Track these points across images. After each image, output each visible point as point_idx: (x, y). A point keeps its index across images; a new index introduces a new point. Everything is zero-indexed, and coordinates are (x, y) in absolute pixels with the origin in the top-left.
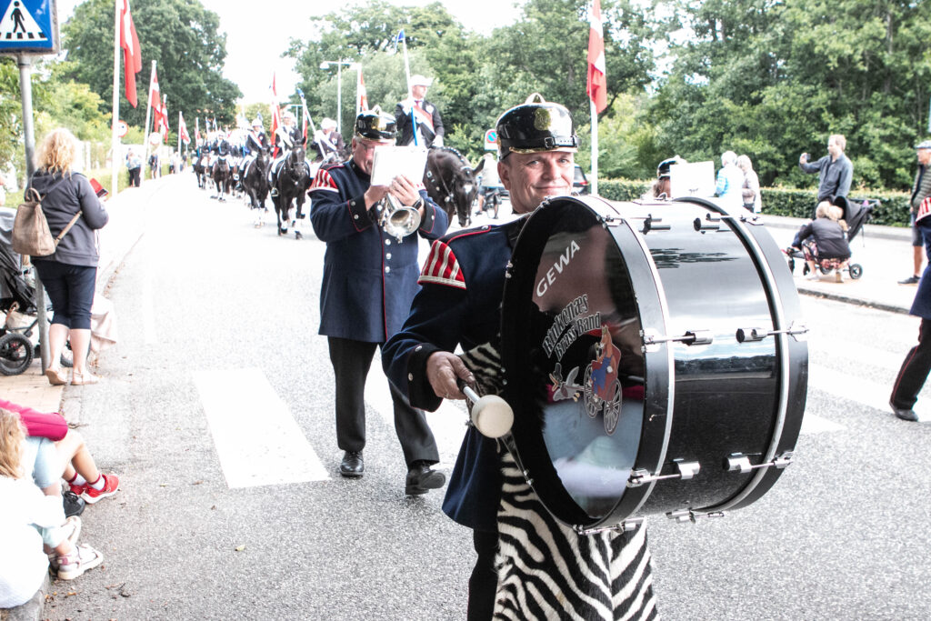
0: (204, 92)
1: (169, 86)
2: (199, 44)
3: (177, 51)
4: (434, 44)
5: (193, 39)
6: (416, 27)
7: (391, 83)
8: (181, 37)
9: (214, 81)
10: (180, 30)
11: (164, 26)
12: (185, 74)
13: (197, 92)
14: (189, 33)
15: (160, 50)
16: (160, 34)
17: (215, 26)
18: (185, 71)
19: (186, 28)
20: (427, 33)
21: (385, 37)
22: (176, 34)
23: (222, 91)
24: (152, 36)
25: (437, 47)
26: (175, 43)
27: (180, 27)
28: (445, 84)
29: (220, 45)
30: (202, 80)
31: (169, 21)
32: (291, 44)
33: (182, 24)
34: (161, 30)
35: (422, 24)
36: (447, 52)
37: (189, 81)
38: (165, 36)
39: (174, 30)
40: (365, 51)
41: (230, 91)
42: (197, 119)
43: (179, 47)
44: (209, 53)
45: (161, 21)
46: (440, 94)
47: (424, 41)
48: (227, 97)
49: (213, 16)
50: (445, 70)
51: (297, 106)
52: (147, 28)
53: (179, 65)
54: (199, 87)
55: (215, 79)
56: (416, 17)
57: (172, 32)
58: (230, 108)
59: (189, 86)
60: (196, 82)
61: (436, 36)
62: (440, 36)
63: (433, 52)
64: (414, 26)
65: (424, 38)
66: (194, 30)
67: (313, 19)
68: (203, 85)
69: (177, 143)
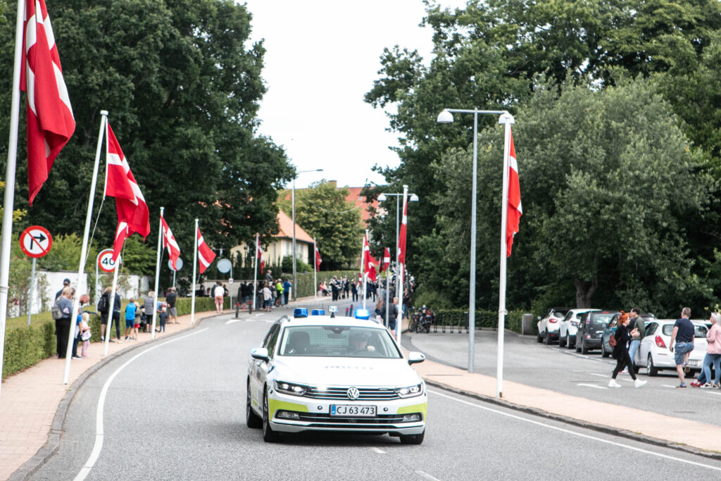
0: (214, 165)
1: (146, 154)
2: (207, 70)
3: (165, 84)
4: (686, 65)
5: (196, 60)
6: (650, 33)
7: (585, 150)
8: (174, 57)
9: (236, 144)
10: (172, 45)
11: (142, 36)
12: (180, 129)
13: (201, 165)
14: (190, 51)
15: (132, 85)
16: (132, 52)
17: (242, 32)
18: (178, 124)
19: (186, 40)
20: (673, 44)
21: (585, 55)
22: (164, 52)
23: (251, 165)
24: (116, 56)
25: (689, 72)
26: (160, 71)
27: (172, 36)
28: (705, 149)
29: (248, 72)
30: (211, 142)
31: (152, 28)
32: (390, 71)
33: (177, 33)
34: (133, 45)
35: (663, 27)
36: (712, 82)
37: (187, 144)
38: (143, 57)
39: (161, 45)
40: (541, 84)
41: (265, 165)
42: (197, 220)
43: (167, 78)
44: (225, 89)
45: (136, 26)
46: (697, 170)
47: (666, 60)
48: (261, 177)
49: (234, 15)
50: (707, 120)
51: (398, 194)
52: (108, 40)
53: (167, 112)
54: (206, 154)
55: (238, 140)
56: (650, 10)
57: (157, 48)
58: (264, 198)
59: (185, 153)
60: (201, 146)
61: (691, 50)
62: (699, 48)
63: (682, 83)
64: (645, 30)
65: (666, 56)
66: (199, 41)
67: (437, 20)
68: (212, 151)
69: (154, 269)
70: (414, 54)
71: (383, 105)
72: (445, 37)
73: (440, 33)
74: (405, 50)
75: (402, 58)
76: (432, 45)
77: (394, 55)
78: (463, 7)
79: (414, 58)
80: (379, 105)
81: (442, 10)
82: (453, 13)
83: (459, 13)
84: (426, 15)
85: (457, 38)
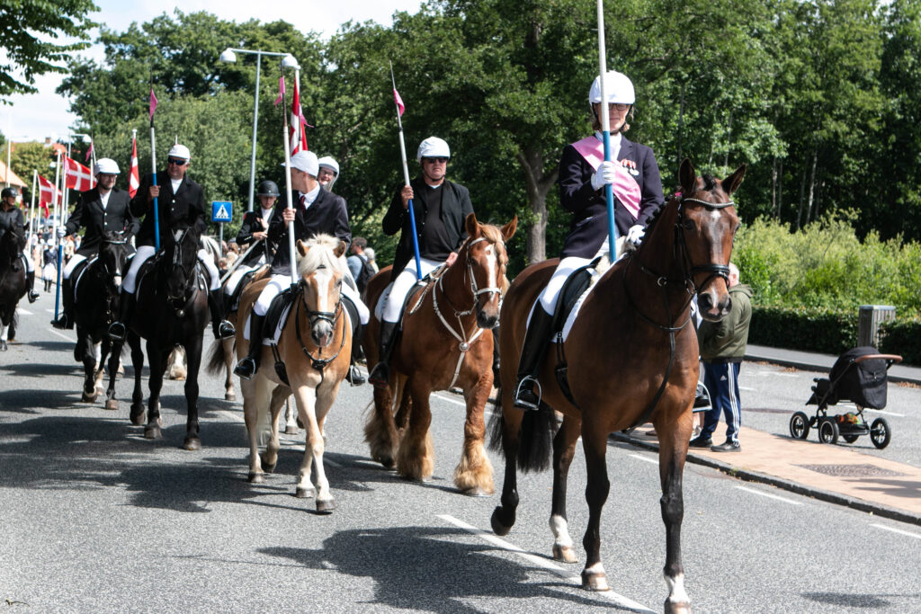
32: (74, 73)
67: (107, 39)
70: (91, 61)
71: (69, 96)
72: (114, 51)
73: (110, 48)
74: (85, 59)
75: (83, 64)
76: (105, 56)
77: (77, 61)
78: (126, 32)
79: (91, 64)
80: (66, 95)
81: (111, 33)
82: (119, 35)
83: (123, 35)
84: (99, 36)
85: (122, 53)
